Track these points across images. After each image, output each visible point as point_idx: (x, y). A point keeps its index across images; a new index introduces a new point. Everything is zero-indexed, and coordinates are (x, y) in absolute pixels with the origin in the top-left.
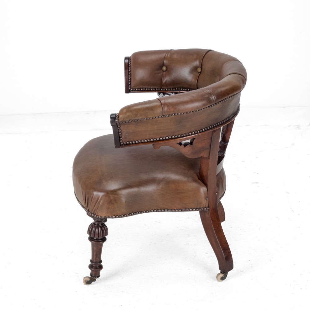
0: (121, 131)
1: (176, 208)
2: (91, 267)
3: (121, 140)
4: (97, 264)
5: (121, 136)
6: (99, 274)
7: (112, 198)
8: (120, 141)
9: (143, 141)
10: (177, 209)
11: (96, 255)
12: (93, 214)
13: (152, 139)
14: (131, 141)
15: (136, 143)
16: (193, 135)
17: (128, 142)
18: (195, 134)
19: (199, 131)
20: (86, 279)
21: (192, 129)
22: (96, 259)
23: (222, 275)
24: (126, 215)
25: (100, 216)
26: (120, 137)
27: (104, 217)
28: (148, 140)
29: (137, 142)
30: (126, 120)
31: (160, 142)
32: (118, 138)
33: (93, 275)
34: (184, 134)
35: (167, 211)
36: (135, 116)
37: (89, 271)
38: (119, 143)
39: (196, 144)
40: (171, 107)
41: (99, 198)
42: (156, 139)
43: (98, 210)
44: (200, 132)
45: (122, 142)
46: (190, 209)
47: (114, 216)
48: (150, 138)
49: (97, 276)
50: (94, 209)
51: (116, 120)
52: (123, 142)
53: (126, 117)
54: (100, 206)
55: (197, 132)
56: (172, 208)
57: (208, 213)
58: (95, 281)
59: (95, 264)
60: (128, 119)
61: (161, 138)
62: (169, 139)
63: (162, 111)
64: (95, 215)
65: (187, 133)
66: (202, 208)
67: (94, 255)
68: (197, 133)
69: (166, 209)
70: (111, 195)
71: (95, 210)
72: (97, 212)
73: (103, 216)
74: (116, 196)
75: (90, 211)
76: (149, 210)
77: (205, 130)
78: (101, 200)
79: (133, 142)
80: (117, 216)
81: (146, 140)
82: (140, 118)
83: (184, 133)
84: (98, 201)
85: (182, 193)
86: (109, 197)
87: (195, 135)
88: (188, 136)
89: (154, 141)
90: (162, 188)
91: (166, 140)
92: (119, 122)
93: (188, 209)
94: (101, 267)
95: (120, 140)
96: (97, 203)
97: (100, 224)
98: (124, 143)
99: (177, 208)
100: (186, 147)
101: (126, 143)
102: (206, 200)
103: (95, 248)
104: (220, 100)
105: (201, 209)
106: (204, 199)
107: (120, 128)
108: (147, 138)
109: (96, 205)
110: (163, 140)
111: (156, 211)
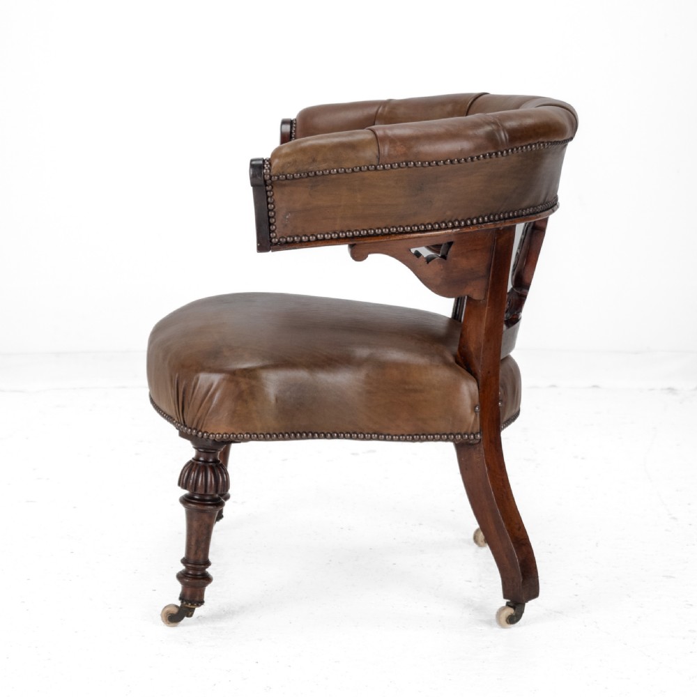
0: (274, 207)
1: (399, 432)
2: (181, 577)
3: (273, 231)
4: (198, 566)
5: (273, 220)
6: (202, 595)
7: (244, 386)
8: (270, 233)
9: (326, 236)
10: (403, 435)
11: (197, 542)
12: (195, 429)
13: (349, 231)
14: (297, 236)
15: (309, 241)
16: (450, 231)
17: (290, 237)
18: (454, 227)
19: (463, 223)
20: (167, 609)
21: (449, 213)
22: (196, 553)
23: (510, 611)
24: (277, 436)
25: (213, 434)
26: (270, 224)
27: (222, 437)
28: (339, 235)
29: (311, 237)
30: (289, 170)
31: (368, 241)
32: (267, 227)
33: (188, 598)
34: (428, 224)
35: (378, 439)
36: (311, 160)
37: (178, 588)
38: (269, 239)
39: (455, 259)
40: (399, 144)
41: (211, 386)
42: (360, 233)
43: (207, 417)
44: (466, 225)
45: (275, 238)
46: (434, 435)
47: (247, 433)
48: (345, 229)
49: (197, 599)
50: (199, 415)
51: (265, 171)
52: (278, 237)
53: (289, 163)
54: (213, 406)
55: (460, 223)
56: (390, 432)
57: (479, 451)
58: (191, 616)
59: (193, 566)
60: (292, 169)
61: (371, 229)
62: (390, 234)
63: (377, 152)
64: (200, 431)
65: (435, 223)
66: (465, 434)
67: (193, 543)
68: (459, 226)
69: (375, 434)
70: (241, 379)
71: (200, 419)
72: (205, 422)
73: (219, 434)
74: (253, 383)
75: (187, 423)
76: (334, 433)
77: (478, 223)
78: (216, 390)
79: (303, 238)
80: (254, 434)
81: (335, 233)
82: (324, 166)
83: (427, 222)
84: (210, 393)
85: (415, 391)
86: (237, 383)
87: (454, 230)
88: (438, 230)
89: (353, 237)
90: (368, 376)
91: (383, 235)
92: (271, 177)
93: (430, 435)
94: (207, 579)
95: (271, 231)
96: (207, 398)
97: (211, 460)
98: (281, 240)
99: (402, 432)
100: (430, 263)
101: (285, 240)
102: (474, 414)
103: (195, 524)
104: (517, 144)
105: (462, 437)
106: (469, 411)
107: (271, 197)
108: (337, 228)
109: (203, 405)
110: (376, 235)
111: (351, 438)
